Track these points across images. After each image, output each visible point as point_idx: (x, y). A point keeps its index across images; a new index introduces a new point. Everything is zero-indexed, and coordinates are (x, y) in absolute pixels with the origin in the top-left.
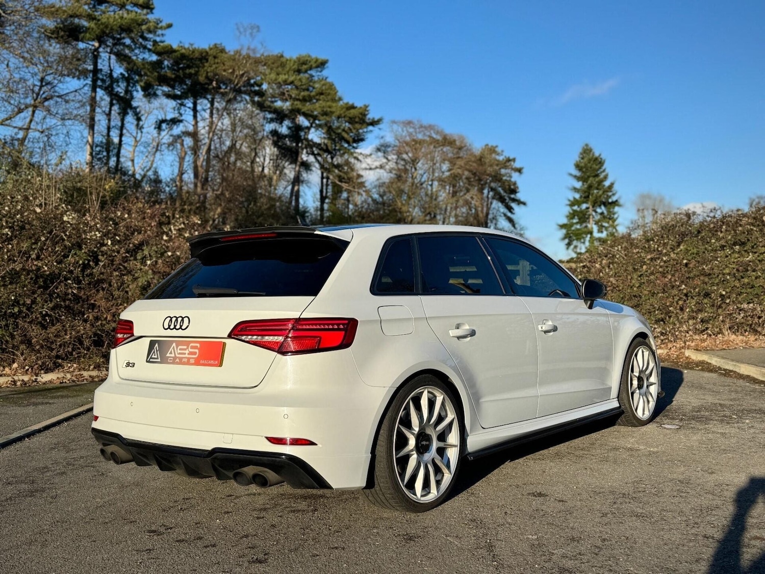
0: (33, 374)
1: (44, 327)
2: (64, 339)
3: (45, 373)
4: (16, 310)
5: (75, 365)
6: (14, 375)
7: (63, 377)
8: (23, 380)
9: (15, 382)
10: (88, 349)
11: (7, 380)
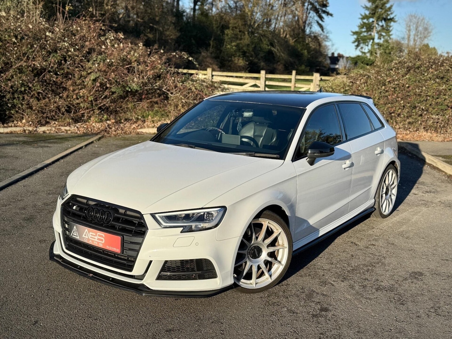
0: (34, 127)
1: (39, 100)
2: (50, 107)
3: (40, 126)
4: (23, 89)
5: (57, 123)
6: (24, 126)
7: (51, 130)
8: (29, 130)
9: (25, 131)
10: (63, 114)
11: (20, 129)
